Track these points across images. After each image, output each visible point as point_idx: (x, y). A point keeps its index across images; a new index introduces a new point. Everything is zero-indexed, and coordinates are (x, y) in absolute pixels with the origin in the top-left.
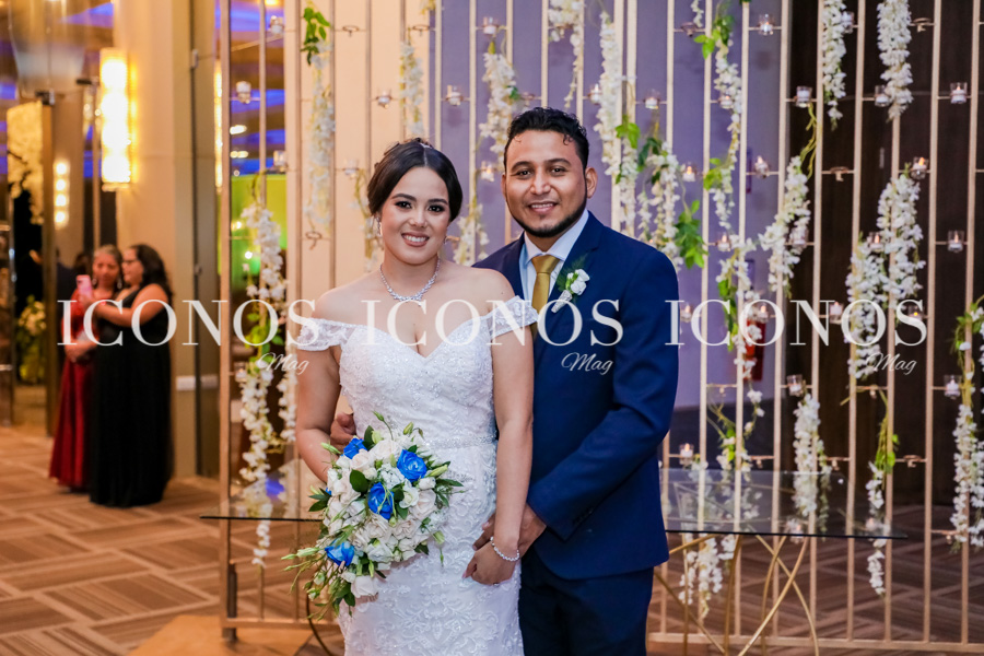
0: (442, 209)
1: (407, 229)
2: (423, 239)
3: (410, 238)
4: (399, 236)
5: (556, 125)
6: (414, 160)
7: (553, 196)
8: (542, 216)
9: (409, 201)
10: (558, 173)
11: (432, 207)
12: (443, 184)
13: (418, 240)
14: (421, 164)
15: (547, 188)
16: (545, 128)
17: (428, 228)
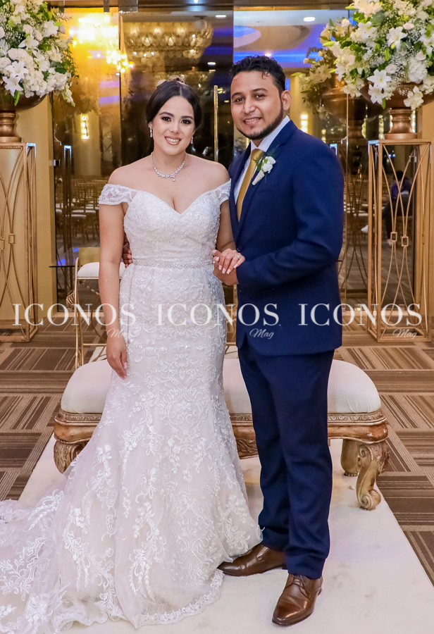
0: (189, 122)
1: (168, 134)
2: (177, 140)
3: (169, 139)
4: (163, 138)
5: (257, 66)
6: (173, 92)
7: (257, 113)
8: (252, 127)
9: (170, 116)
10: (261, 98)
11: (183, 121)
12: (191, 107)
13: (174, 141)
14: (178, 94)
15: (253, 109)
16: (251, 69)
17: (181, 134)
